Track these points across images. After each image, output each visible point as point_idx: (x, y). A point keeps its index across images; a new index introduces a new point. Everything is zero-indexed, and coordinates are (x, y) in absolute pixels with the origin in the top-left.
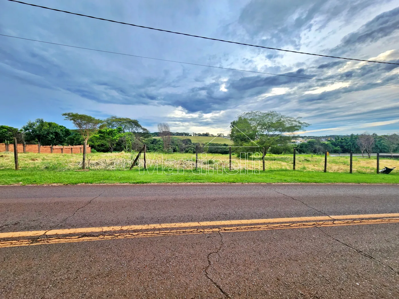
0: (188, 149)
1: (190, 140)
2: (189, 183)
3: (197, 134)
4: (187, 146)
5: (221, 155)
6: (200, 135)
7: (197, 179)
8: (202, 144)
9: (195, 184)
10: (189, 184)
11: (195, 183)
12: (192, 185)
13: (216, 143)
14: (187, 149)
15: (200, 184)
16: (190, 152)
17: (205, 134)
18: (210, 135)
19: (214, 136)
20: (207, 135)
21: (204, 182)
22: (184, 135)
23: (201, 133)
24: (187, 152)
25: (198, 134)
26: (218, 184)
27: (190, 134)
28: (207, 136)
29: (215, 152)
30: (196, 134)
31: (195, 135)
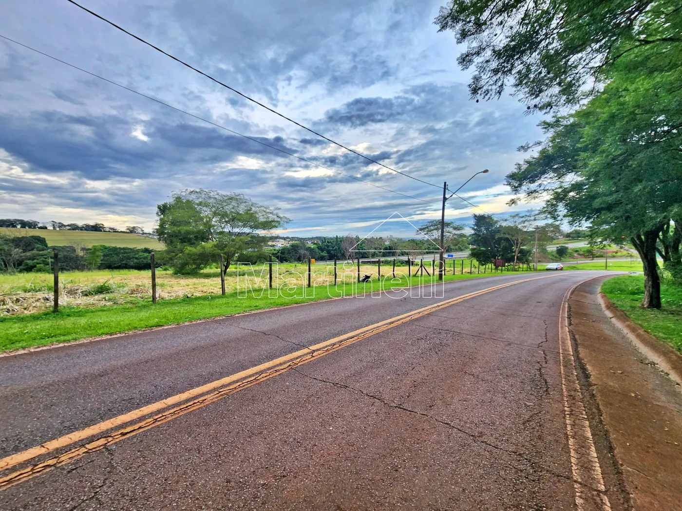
0: (35, 261)
1: (42, 241)
2: (24, 348)
3: (66, 224)
4: (28, 254)
5: (136, 271)
6: (74, 228)
7: (55, 336)
8: (83, 249)
9: (45, 348)
10: (22, 352)
11: (45, 346)
12: (31, 354)
13: (122, 246)
14: (30, 262)
15: (61, 345)
16: (39, 270)
17: (93, 227)
18: (107, 230)
19: (117, 232)
20: (97, 228)
21: (75, 339)
22: (19, 226)
23: (80, 223)
24: (29, 269)
25: (68, 225)
26: (119, 335)
27: (40, 225)
28: (96, 230)
29: (120, 266)
30: (61, 225)
31: (59, 227)
